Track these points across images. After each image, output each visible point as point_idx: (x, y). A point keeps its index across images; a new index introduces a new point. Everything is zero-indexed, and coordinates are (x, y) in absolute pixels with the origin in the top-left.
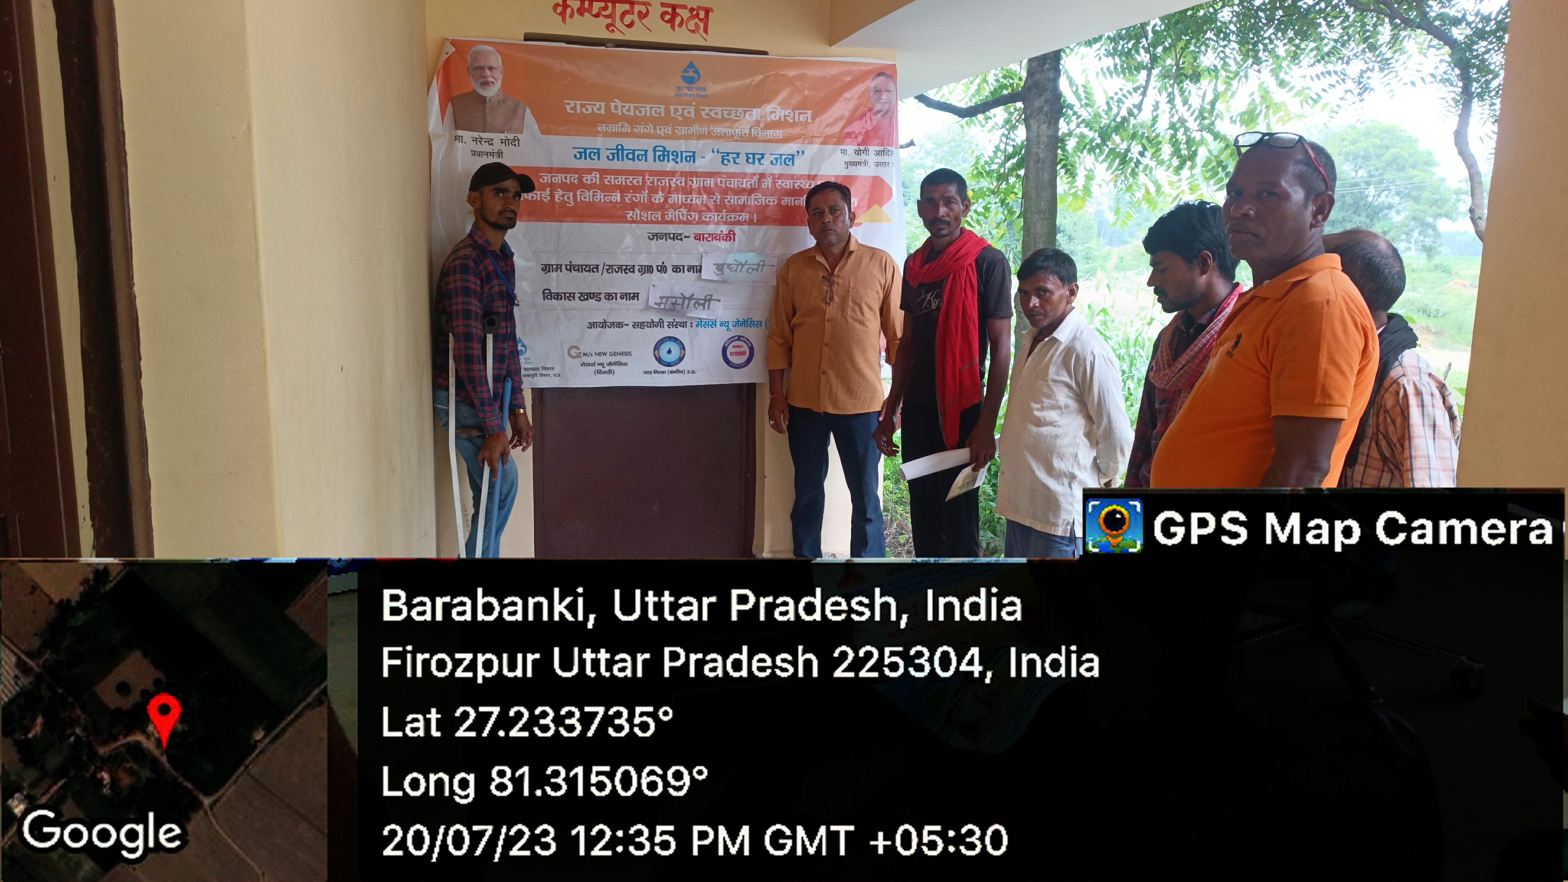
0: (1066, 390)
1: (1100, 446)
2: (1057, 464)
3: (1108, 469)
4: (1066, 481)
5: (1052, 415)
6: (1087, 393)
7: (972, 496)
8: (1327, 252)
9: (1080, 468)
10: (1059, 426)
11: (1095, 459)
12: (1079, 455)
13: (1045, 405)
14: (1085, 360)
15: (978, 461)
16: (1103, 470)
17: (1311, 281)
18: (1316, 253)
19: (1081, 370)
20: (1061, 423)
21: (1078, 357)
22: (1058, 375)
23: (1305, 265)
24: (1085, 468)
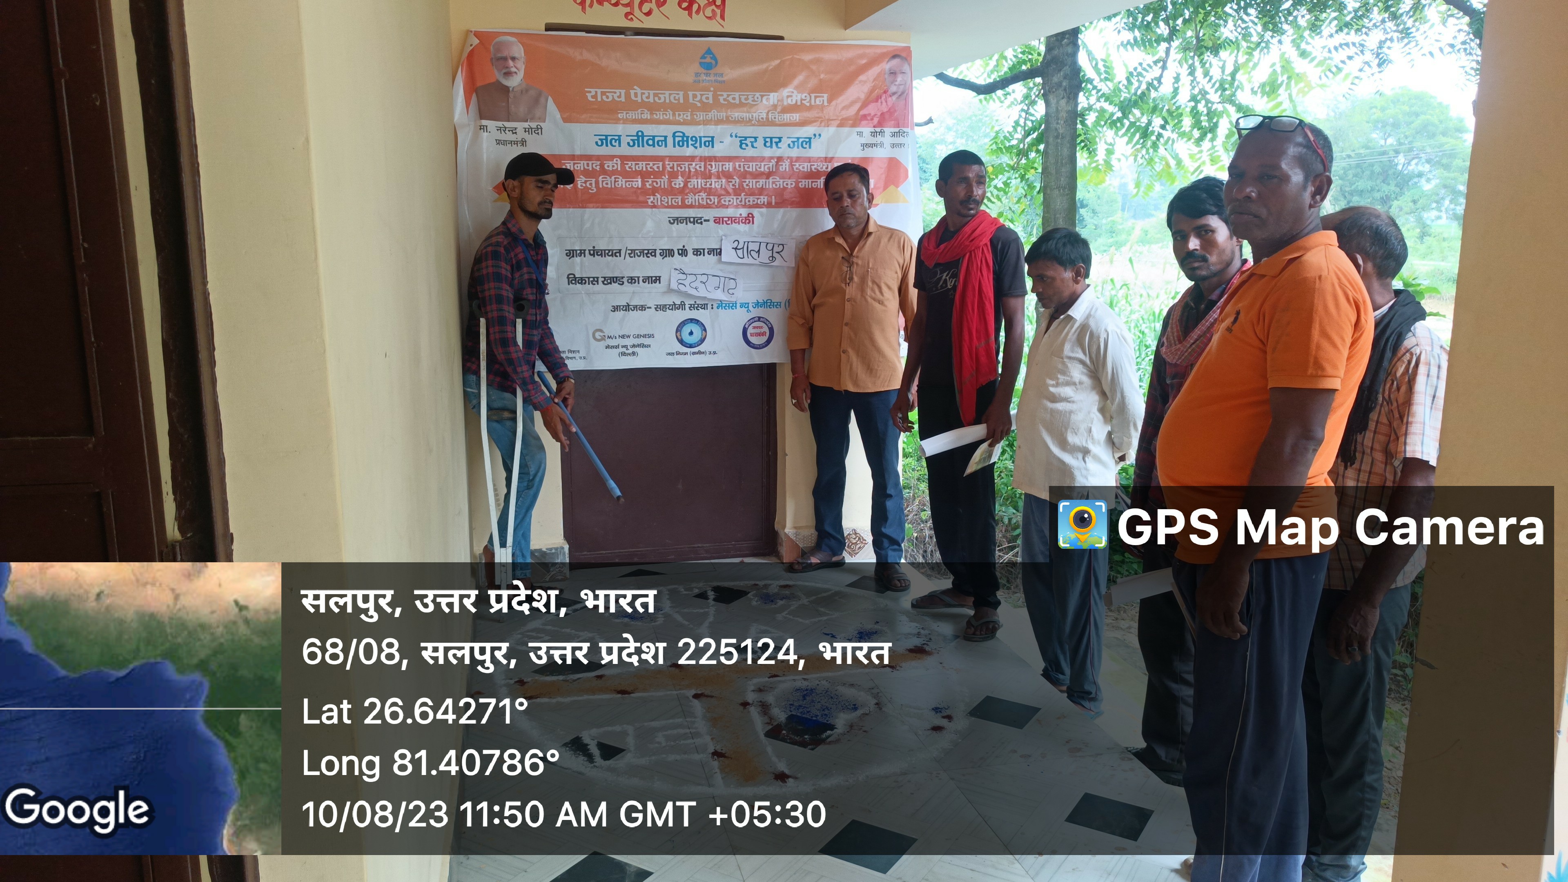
0: (1081, 366)
1: (1114, 421)
2: (1072, 439)
3: (1122, 444)
4: (1080, 456)
5: (1067, 391)
6: (1101, 369)
7: (988, 471)
8: (1324, 229)
9: (1093, 443)
10: (1073, 402)
11: (1110, 434)
12: (1093, 429)
13: (1060, 381)
14: (1099, 337)
15: (993, 437)
16: (1117, 445)
17: (1305, 258)
18: (1315, 230)
19: (1095, 348)
20: (1075, 399)
21: (1092, 335)
22: (1073, 352)
23: (1301, 242)
24: (1099, 443)
